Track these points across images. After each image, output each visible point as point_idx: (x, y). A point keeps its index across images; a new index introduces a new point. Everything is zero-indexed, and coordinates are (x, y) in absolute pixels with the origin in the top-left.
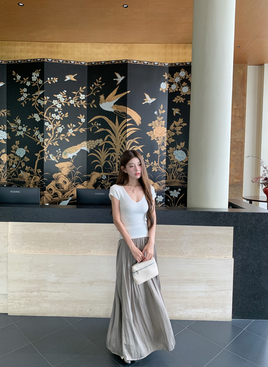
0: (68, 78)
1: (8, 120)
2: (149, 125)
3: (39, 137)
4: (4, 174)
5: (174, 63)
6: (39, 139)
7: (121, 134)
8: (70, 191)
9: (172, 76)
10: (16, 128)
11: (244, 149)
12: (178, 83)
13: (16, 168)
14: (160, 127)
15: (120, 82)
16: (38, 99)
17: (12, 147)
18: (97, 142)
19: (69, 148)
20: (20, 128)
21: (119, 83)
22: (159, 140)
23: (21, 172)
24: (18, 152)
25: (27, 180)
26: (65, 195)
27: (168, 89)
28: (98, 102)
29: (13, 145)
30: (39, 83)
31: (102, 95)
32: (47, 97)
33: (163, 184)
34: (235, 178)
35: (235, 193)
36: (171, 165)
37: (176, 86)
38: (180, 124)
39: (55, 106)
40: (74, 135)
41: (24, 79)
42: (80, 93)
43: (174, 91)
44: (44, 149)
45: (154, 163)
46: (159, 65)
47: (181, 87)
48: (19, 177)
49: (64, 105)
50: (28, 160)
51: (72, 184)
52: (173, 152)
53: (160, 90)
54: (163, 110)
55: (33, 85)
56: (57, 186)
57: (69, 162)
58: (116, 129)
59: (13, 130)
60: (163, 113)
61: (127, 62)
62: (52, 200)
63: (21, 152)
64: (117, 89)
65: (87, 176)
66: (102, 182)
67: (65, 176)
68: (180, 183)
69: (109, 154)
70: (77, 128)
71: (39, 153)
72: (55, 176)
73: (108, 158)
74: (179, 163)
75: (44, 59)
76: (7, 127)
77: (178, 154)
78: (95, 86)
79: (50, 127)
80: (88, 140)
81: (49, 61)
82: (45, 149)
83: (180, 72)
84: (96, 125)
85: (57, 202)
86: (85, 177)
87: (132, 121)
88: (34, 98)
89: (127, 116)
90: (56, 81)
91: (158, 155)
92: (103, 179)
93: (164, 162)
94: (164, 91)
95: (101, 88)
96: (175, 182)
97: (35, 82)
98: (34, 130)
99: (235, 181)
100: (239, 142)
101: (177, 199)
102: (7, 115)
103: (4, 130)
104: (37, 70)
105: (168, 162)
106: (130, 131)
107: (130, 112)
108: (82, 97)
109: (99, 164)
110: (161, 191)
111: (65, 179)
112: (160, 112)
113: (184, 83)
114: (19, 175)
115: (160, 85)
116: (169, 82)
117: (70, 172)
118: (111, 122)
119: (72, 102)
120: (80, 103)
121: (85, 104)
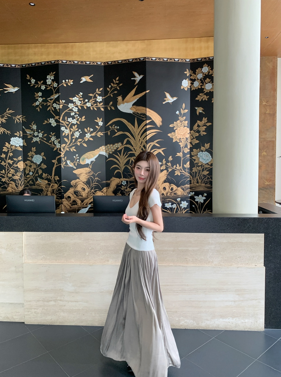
0: (84, 79)
1: (23, 127)
2: (170, 126)
3: (56, 142)
4: (21, 182)
5: (196, 59)
6: (55, 145)
7: (140, 137)
8: (89, 198)
9: (195, 73)
10: (32, 134)
11: (276, 149)
12: (201, 80)
13: (33, 176)
14: (183, 127)
15: (138, 81)
16: (53, 103)
17: (29, 154)
18: (115, 146)
19: (86, 153)
21: (137, 82)
22: (181, 142)
23: (39, 179)
24: (35, 159)
25: (45, 188)
26: (84, 203)
27: (190, 86)
28: (115, 104)
29: (30, 152)
30: (54, 87)
31: (120, 96)
32: (63, 101)
33: (188, 189)
34: (266, 180)
35: (267, 196)
36: (195, 168)
37: (198, 83)
38: (204, 123)
39: (71, 110)
40: (91, 139)
41: (39, 82)
42: (97, 95)
43: (197, 89)
45: (176, 166)
46: (179, 62)
47: (204, 83)
48: (37, 185)
49: (80, 108)
50: (45, 167)
51: (91, 191)
52: (197, 154)
53: (182, 88)
54: (185, 110)
55: (48, 89)
56: (76, 193)
57: (87, 168)
58: (135, 131)
59: (29, 136)
60: (185, 112)
61: (145, 60)
62: (70, 208)
63: (38, 159)
64: (135, 89)
65: (106, 182)
66: (122, 188)
67: (83, 183)
68: (206, 187)
69: (129, 158)
70: (95, 132)
71: (56, 159)
72: (73, 182)
73: (127, 163)
74: (203, 166)
75: (58, 61)
76: (23, 133)
77: (203, 156)
78: (112, 87)
79: (66, 132)
80: (106, 145)
81: (63, 62)
82: (62, 156)
83: (203, 68)
84: (114, 128)
85: (76, 210)
86: (104, 183)
87: (153, 123)
88: (50, 102)
89: (147, 117)
90: (72, 83)
91: (181, 158)
92: (123, 185)
93: (188, 165)
94: (186, 89)
95: (118, 88)
96: (200, 186)
97: (50, 85)
98: (50, 136)
99: (267, 183)
100: (270, 141)
101: (202, 204)
102: (22, 121)
103: (19, 137)
104: (52, 73)
105: (192, 165)
106: (150, 134)
107: (150, 113)
108: (99, 99)
109: (118, 169)
110: (184, 197)
111: (84, 185)
112: (182, 112)
113: (208, 79)
114: (37, 183)
115: (182, 83)
116: (191, 79)
117: (89, 179)
118: (130, 124)
119: (88, 104)
120: (97, 105)
121: (103, 106)
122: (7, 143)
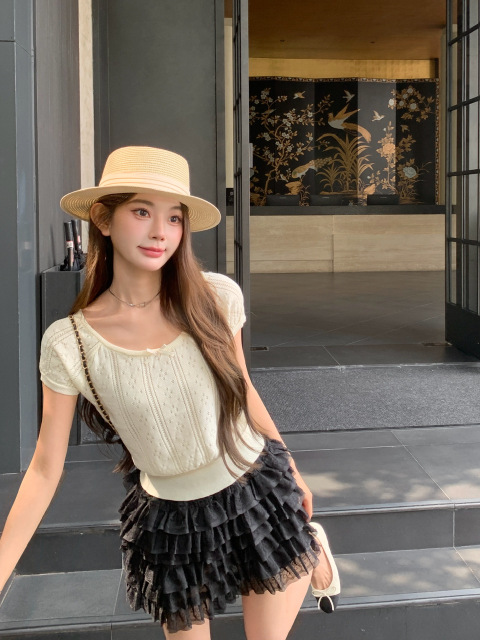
0: (297, 95)
2: (378, 142)
3: (270, 156)
5: (402, 80)
6: (270, 159)
7: (351, 153)
9: (400, 93)
12: (406, 100)
14: (389, 143)
15: (350, 99)
16: (268, 118)
18: (326, 160)
19: (298, 167)
21: (348, 100)
22: (388, 158)
27: (396, 105)
30: (269, 102)
31: (331, 112)
32: (278, 116)
36: (401, 182)
37: (404, 103)
38: (409, 140)
39: (285, 125)
40: (303, 154)
41: (252, 97)
42: (308, 111)
43: (402, 108)
45: (384, 181)
46: (387, 82)
47: (409, 103)
49: (293, 123)
50: (257, 180)
52: (403, 169)
53: (388, 107)
54: (391, 127)
55: (262, 103)
57: (299, 182)
58: (346, 146)
60: (391, 130)
61: (356, 80)
64: (346, 107)
69: (339, 172)
70: (306, 147)
71: (270, 173)
73: (338, 177)
74: (408, 180)
75: (274, 77)
77: (408, 171)
78: (323, 104)
79: (280, 146)
80: (315, 159)
81: (279, 79)
82: (276, 169)
83: (408, 89)
84: (324, 143)
88: (264, 117)
91: (388, 173)
93: (394, 179)
94: (392, 108)
95: (330, 105)
96: (405, 199)
97: (264, 100)
98: (264, 150)
104: (267, 89)
105: (398, 179)
106: (361, 149)
107: (361, 129)
108: (310, 115)
109: (329, 183)
112: (389, 129)
113: (412, 99)
115: (388, 102)
116: (396, 98)
117: (299, 192)
118: (340, 140)
119: (301, 120)
120: (308, 121)
121: (313, 122)
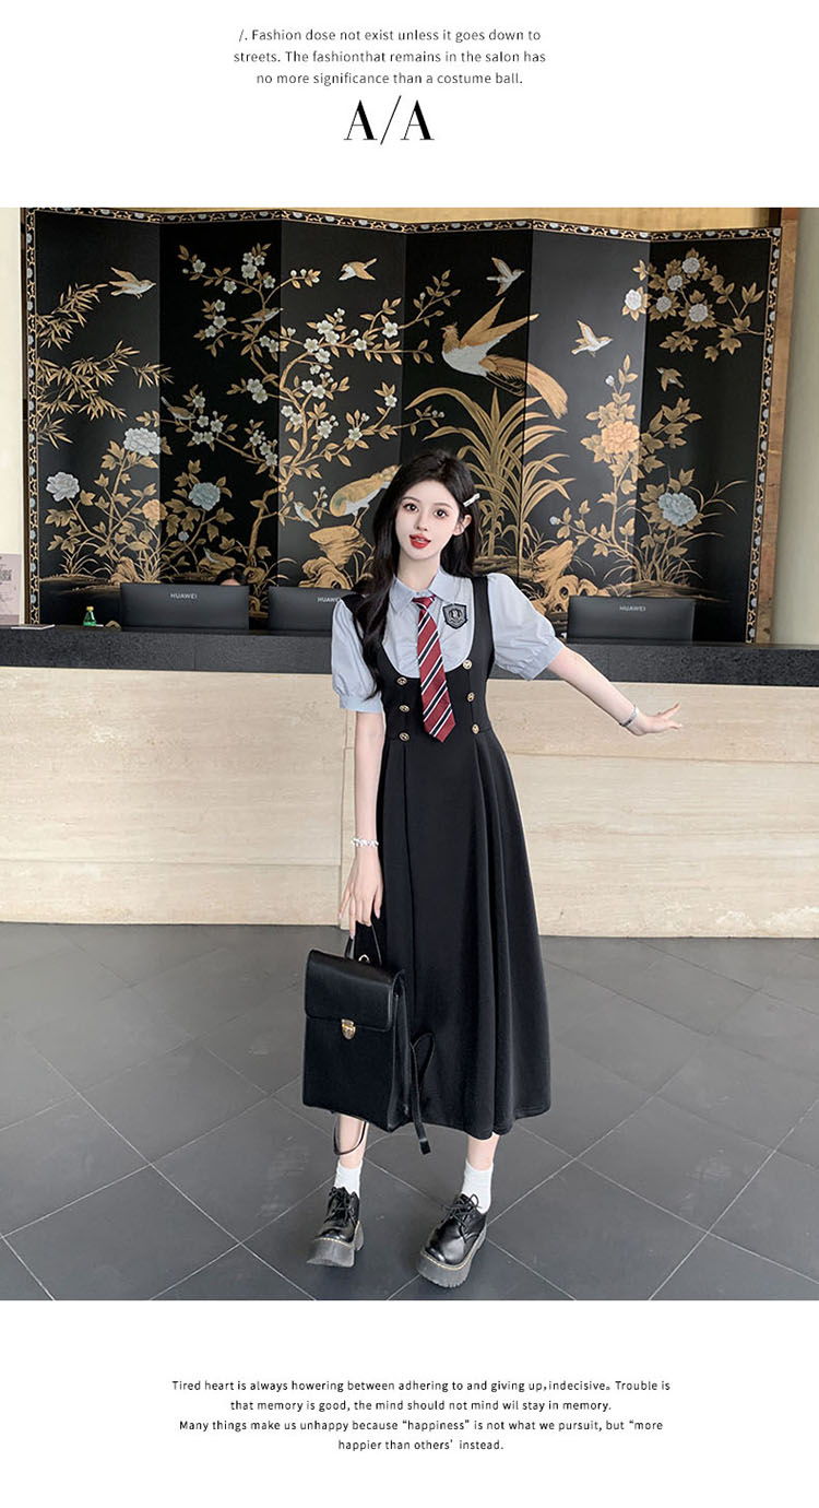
0: (351, 271)
1: (163, 398)
2: (589, 417)
3: (265, 449)
4: (153, 560)
5: (668, 233)
6: (263, 457)
7: (506, 445)
9: (661, 272)
10: (191, 423)
12: (677, 293)
13: (190, 543)
14: (622, 422)
15: (508, 286)
16: (260, 335)
17: (177, 479)
20: (203, 421)
21: (503, 289)
22: (616, 464)
23: (207, 554)
24: (198, 495)
27: (647, 310)
28: (437, 346)
29: (181, 475)
30: (263, 286)
31: (451, 324)
32: (289, 329)
33: (627, 595)
36: (650, 536)
37: (670, 302)
38: (682, 415)
39: (313, 358)
40: (364, 445)
41: (217, 271)
42: (384, 319)
43: (665, 317)
44: (280, 488)
45: (599, 531)
46: (622, 237)
47: (687, 304)
48: (201, 569)
49: (336, 353)
50: (230, 518)
52: (658, 499)
53: (624, 314)
54: (630, 374)
55: (245, 292)
57: (349, 527)
58: (491, 425)
59: (180, 426)
60: (630, 380)
61: (530, 227)
63: (207, 495)
64: (497, 307)
67: (336, 568)
68: (680, 593)
70: (375, 424)
71: (265, 498)
72: (309, 566)
74: (673, 532)
75: (280, 212)
76: (161, 418)
77: (674, 505)
78: (428, 298)
79: (296, 420)
81: (295, 218)
82: (282, 488)
83: (684, 259)
84: (430, 415)
87: (542, 406)
88: (250, 332)
90: (317, 280)
91: (614, 508)
93: (629, 528)
94: (636, 317)
95: (448, 304)
96: (660, 587)
97: (251, 282)
98: (247, 430)
102: (160, 380)
103: (151, 429)
104: (259, 245)
105: (642, 528)
106: (535, 436)
107: (537, 378)
108: (390, 331)
111: (337, 575)
112: (623, 379)
113: (697, 293)
114: (201, 563)
115: (625, 298)
116: (649, 288)
117: (352, 556)
118: (477, 406)
119: (361, 345)
120: (383, 348)
121: (399, 351)
122: (113, 444)
